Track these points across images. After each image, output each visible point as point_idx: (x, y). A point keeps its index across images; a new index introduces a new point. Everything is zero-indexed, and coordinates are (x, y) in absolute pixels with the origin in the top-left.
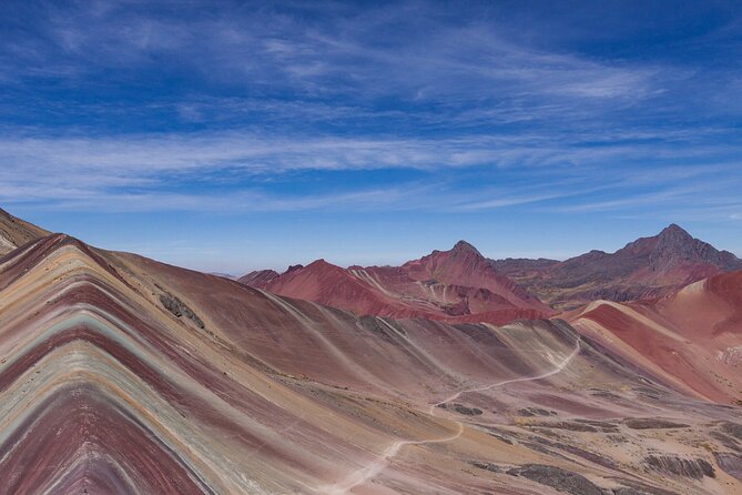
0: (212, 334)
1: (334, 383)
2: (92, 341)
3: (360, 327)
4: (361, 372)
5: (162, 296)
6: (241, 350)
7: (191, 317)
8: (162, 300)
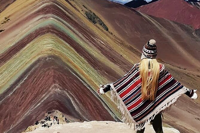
0: (112, 34)
1: (179, 66)
2: (57, 34)
3: (195, 35)
4: (193, 61)
5: (86, 12)
6: (127, 44)
7: (101, 24)
8: (87, 14)
